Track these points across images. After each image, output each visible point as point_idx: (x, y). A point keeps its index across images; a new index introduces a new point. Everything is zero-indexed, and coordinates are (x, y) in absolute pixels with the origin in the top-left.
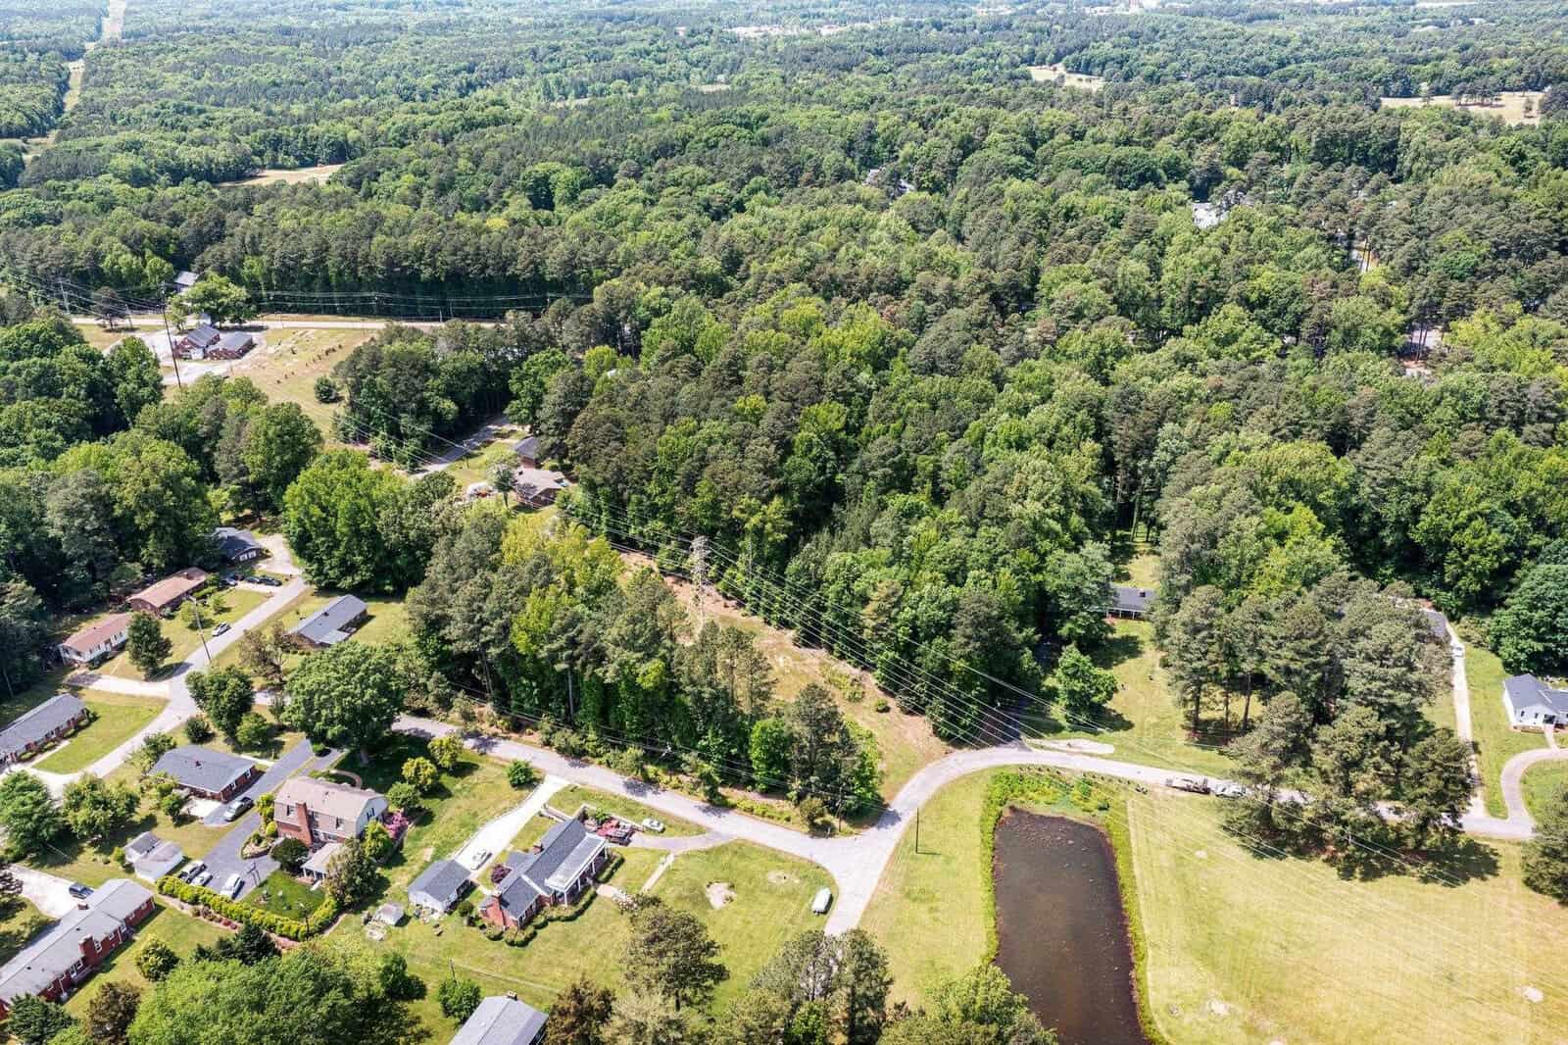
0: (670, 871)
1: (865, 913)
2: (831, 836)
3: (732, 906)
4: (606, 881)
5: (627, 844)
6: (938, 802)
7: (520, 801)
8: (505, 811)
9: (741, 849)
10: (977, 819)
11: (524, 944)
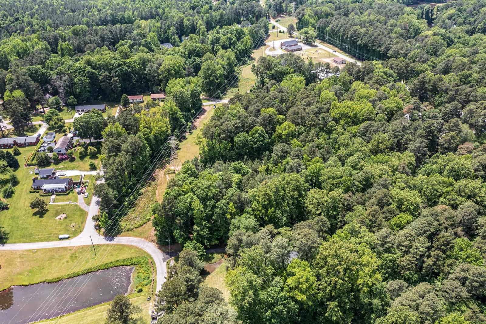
0: (68, 205)
1: (62, 248)
2: (97, 229)
3: (58, 221)
4: (57, 195)
5: (79, 194)
6: (123, 247)
7: (87, 171)
8: (81, 170)
9: (84, 214)
10: (118, 259)
11: (31, 192)
